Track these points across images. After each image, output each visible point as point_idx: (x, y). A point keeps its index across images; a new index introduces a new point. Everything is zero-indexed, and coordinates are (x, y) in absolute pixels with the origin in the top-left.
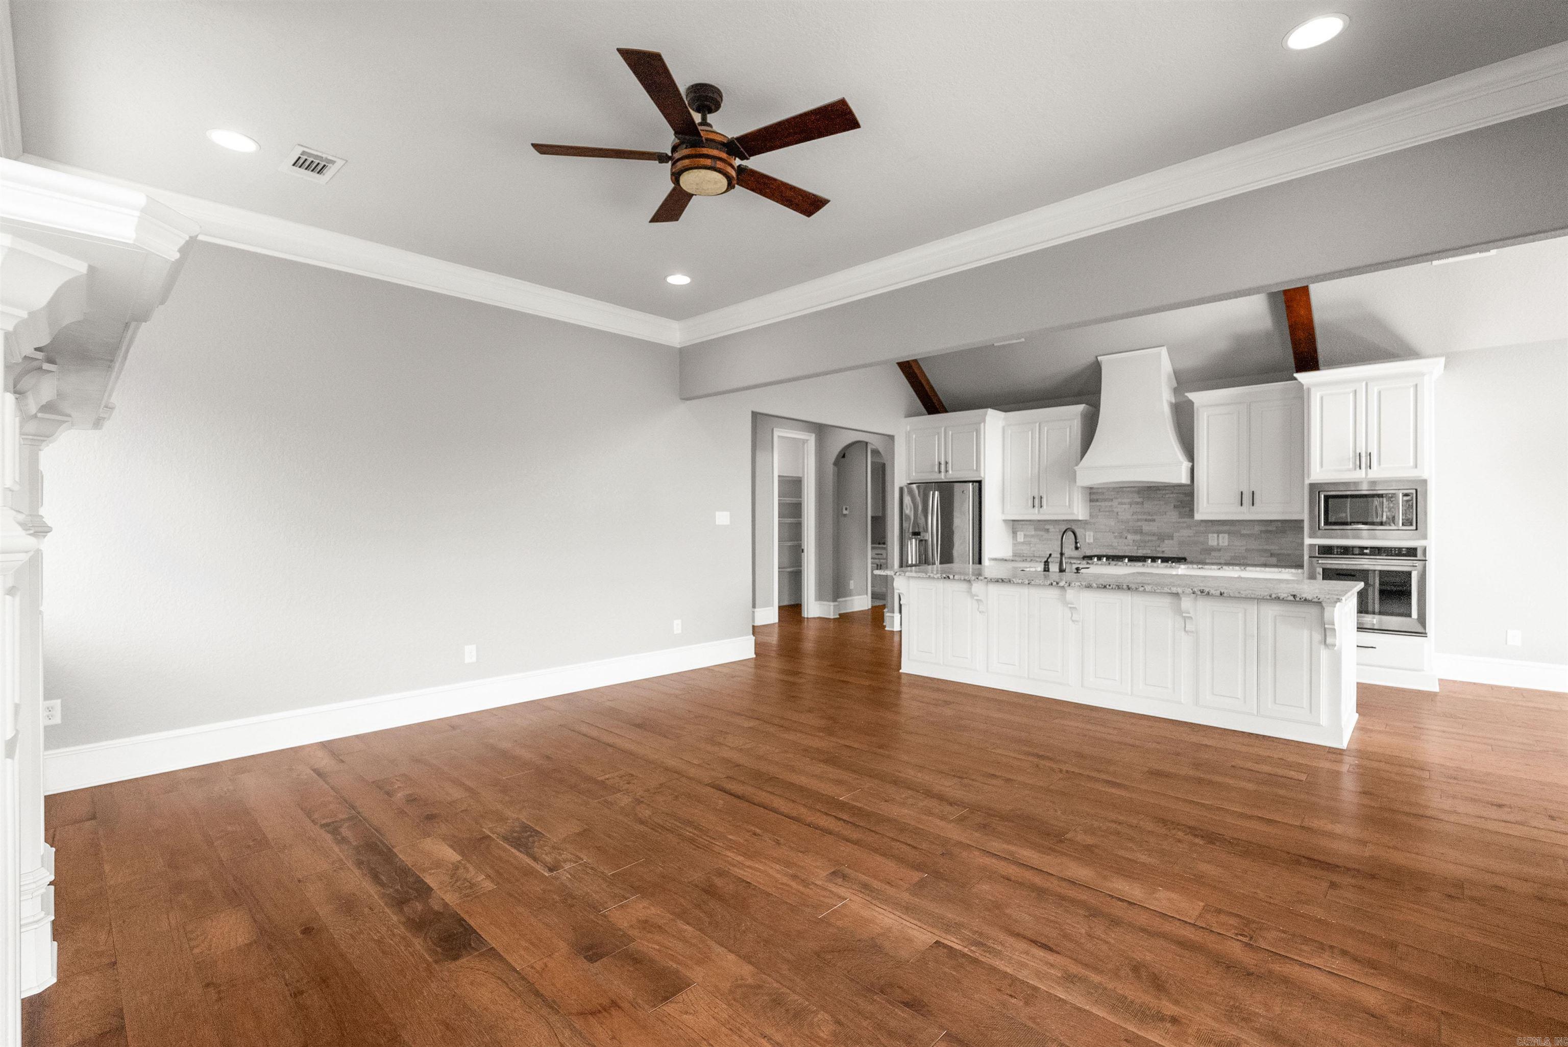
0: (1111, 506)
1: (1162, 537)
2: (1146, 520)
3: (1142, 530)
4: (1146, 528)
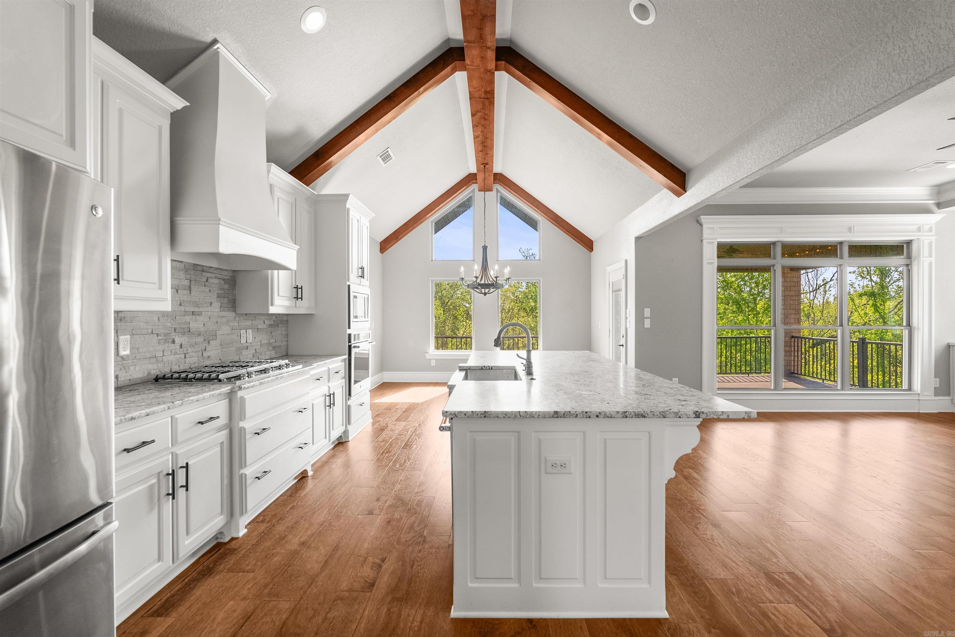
1: (208, 337)
2: (193, 313)
3: (189, 328)
4: (193, 326)
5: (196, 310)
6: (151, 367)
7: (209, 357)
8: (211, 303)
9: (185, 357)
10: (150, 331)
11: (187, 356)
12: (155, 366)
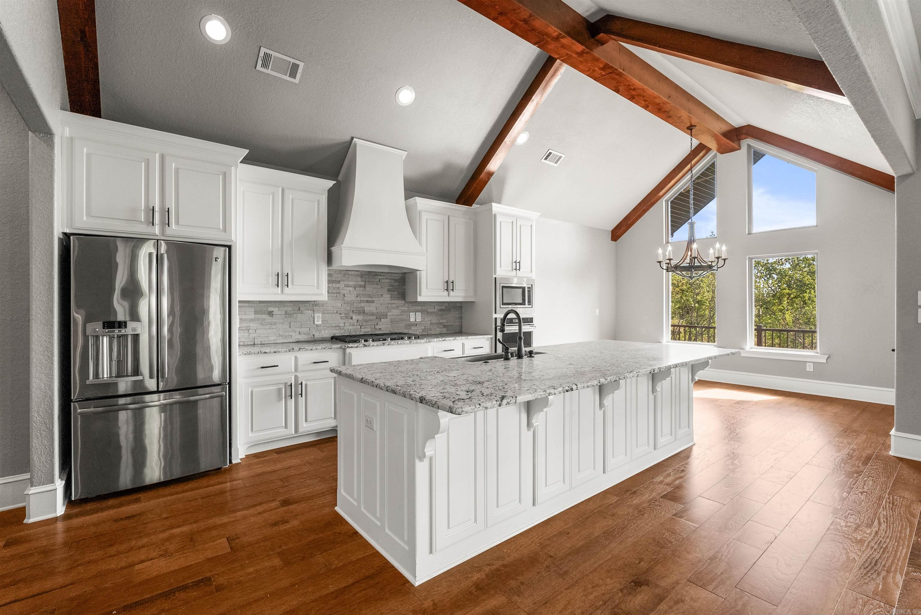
0: (338, 288)
1: (380, 316)
2: (367, 302)
3: (364, 310)
4: (367, 309)
5: (370, 299)
6: (335, 331)
7: (380, 329)
8: (382, 295)
9: (361, 328)
10: (335, 312)
11: (362, 327)
12: (338, 331)
